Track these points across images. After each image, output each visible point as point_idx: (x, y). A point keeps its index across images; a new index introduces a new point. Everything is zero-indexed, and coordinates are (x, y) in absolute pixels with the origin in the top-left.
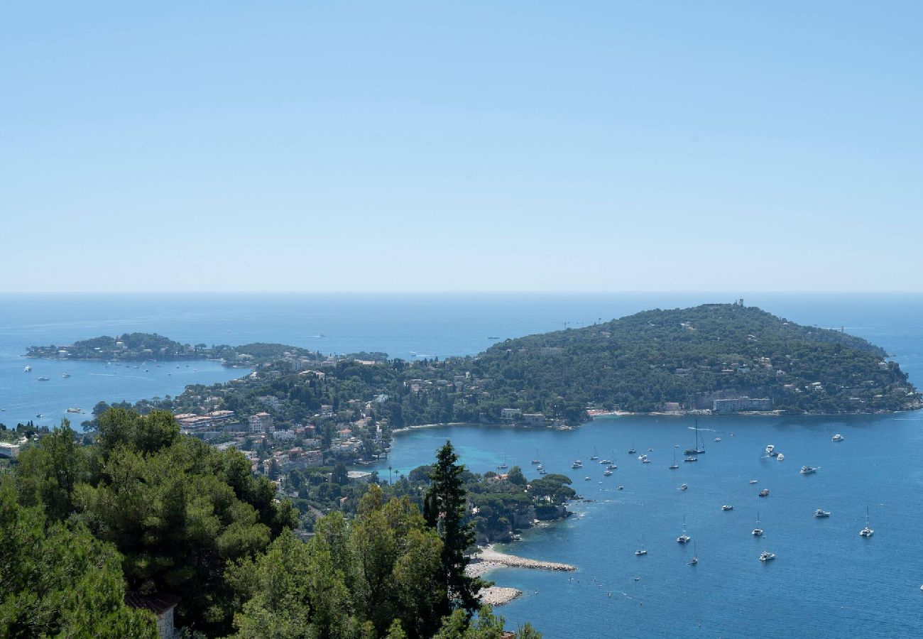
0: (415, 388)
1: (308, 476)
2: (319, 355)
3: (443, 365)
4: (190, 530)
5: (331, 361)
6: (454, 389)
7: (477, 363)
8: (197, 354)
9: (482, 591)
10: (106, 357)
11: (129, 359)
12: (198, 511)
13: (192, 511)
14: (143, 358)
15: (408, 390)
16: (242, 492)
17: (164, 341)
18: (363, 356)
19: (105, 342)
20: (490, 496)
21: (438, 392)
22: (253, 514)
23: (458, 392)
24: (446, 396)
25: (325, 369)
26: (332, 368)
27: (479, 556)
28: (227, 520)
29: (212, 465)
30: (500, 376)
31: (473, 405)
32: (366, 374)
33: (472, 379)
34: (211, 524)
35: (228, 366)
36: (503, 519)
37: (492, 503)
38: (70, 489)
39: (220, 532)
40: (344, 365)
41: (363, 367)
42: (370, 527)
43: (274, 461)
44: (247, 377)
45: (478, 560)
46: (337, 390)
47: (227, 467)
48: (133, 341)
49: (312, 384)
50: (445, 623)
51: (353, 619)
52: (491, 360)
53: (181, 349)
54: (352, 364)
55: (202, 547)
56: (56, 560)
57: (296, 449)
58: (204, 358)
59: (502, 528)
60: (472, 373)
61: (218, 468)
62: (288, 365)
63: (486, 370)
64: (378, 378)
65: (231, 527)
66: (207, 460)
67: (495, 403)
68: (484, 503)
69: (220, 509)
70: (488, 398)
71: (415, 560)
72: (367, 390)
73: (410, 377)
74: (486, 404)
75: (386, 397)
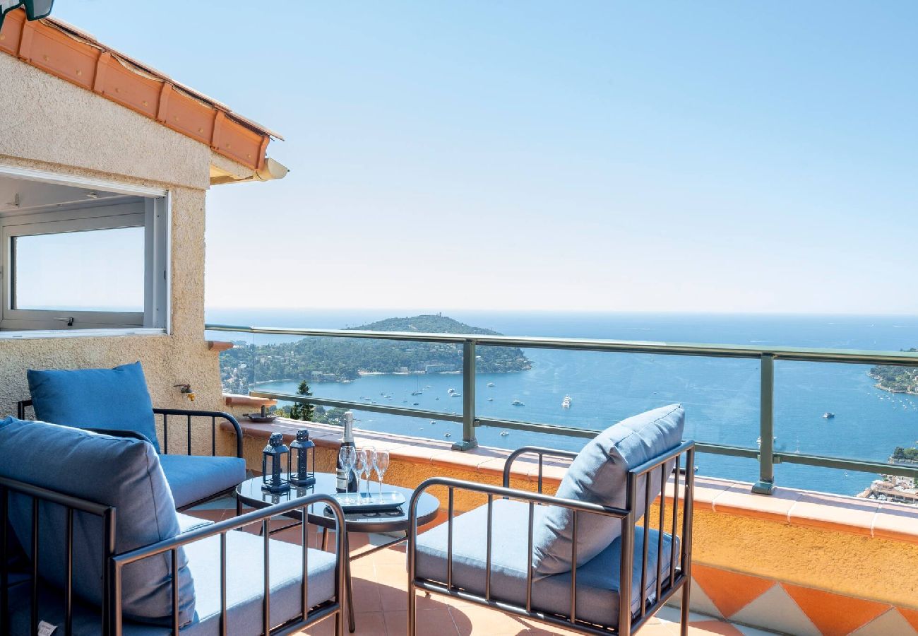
0: (263, 361)
3: (278, 348)
6: (285, 361)
7: (297, 346)
15: (258, 362)
21: (276, 363)
23: (287, 363)
24: (280, 365)
30: (311, 354)
32: (234, 353)
33: (295, 355)
60: (295, 352)
63: (303, 350)
64: (240, 355)
67: (308, 368)
70: (304, 366)
72: (234, 362)
73: (260, 355)
74: (303, 369)
75: (245, 366)
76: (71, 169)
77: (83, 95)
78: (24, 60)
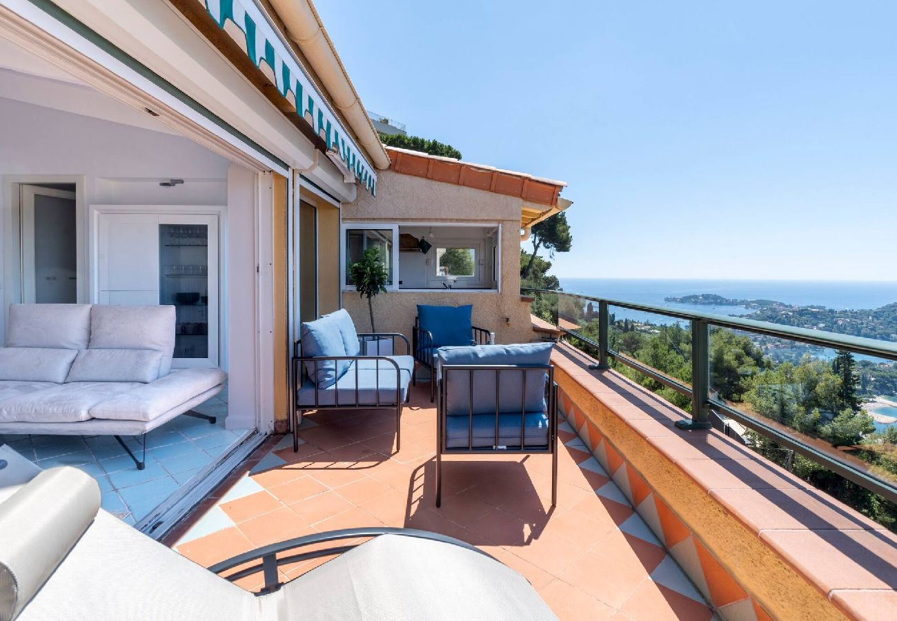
0: (840, 323)
1: (783, 355)
2: (790, 306)
3: (856, 313)
4: (725, 364)
5: (796, 308)
6: (862, 324)
7: (876, 313)
8: (734, 303)
9: (863, 404)
10: (695, 303)
11: (704, 304)
12: (729, 357)
13: (725, 357)
14: (710, 303)
15: (836, 323)
16: (748, 354)
17: (719, 297)
18: (812, 307)
19: (696, 297)
20: (882, 374)
21: (852, 324)
22: (753, 362)
23: (864, 325)
24: (857, 327)
25: (793, 312)
26: (796, 311)
27: (874, 400)
28: (741, 363)
29: (736, 342)
30: (890, 319)
31: (873, 332)
32: (814, 315)
33: (873, 320)
34: (734, 363)
35: (747, 308)
36: (889, 385)
37: (883, 377)
38: (679, 345)
39: (738, 367)
40: (803, 310)
41: (812, 311)
42: (805, 370)
43: (767, 347)
44: (756, 313)
45: (873, 402)
46: (799, 321)
47: (742, 343)
48: (706, 297)
49: (786, 317)
50: (841, 413)
51: (795, 405)
52: (884, 312)
53: (727, 301)
54: (807, 310)
55: (730, 372)
56: (672, 362)
57: (778, 343)
58: (737, 305)
59: (888, 388)
60: (873, 317)
61: (738, 343)
62: (775, 309)
63: (882, 316)
64: (820, 316)
65: (743, 366)
66: (734, 340)
67: (886, 331)
68: (878, 376)
69: (738, 358)
70: (882, 329)
71: (827, 386)
72: (814, 322)
73: (837, 317)
74: (880, 331)
75: (824, 325)
76: (451, 220)
77: (455, 187)
78: (429, 179)
